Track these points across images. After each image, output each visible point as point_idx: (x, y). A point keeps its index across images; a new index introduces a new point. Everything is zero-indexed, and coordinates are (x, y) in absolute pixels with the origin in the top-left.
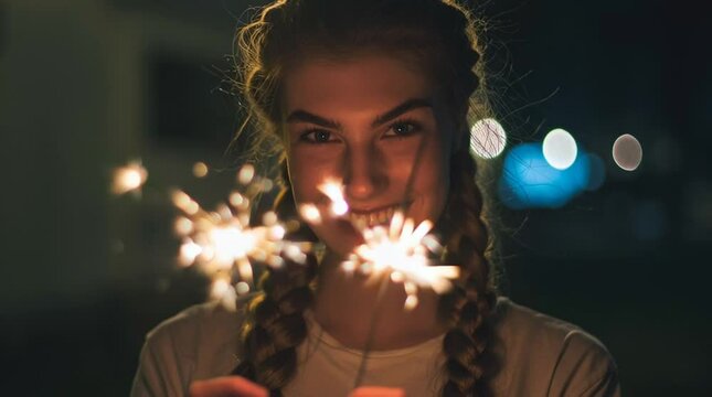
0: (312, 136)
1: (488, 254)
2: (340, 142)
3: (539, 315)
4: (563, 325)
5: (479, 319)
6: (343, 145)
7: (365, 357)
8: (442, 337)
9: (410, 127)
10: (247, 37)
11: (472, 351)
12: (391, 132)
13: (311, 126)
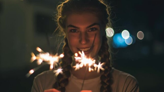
0: (73, 31)
1: (110, 59)
2: (79, 32)
3: (121, 72)
4: (126, 74)
5: (108, 73)
6: (80, 33)
7: (84, 81)
8: (100, 77)
9: (94, 29)
10: (59, 8)
11: (107, 80)
12: (90, 30)
13: (73, 28)
